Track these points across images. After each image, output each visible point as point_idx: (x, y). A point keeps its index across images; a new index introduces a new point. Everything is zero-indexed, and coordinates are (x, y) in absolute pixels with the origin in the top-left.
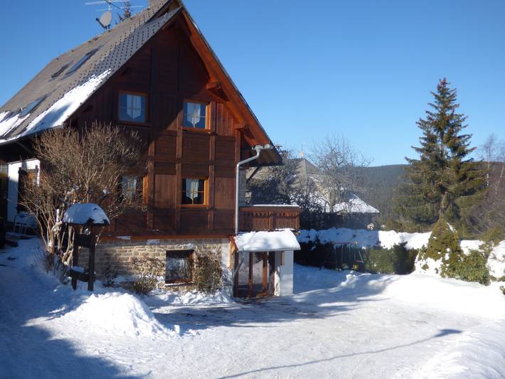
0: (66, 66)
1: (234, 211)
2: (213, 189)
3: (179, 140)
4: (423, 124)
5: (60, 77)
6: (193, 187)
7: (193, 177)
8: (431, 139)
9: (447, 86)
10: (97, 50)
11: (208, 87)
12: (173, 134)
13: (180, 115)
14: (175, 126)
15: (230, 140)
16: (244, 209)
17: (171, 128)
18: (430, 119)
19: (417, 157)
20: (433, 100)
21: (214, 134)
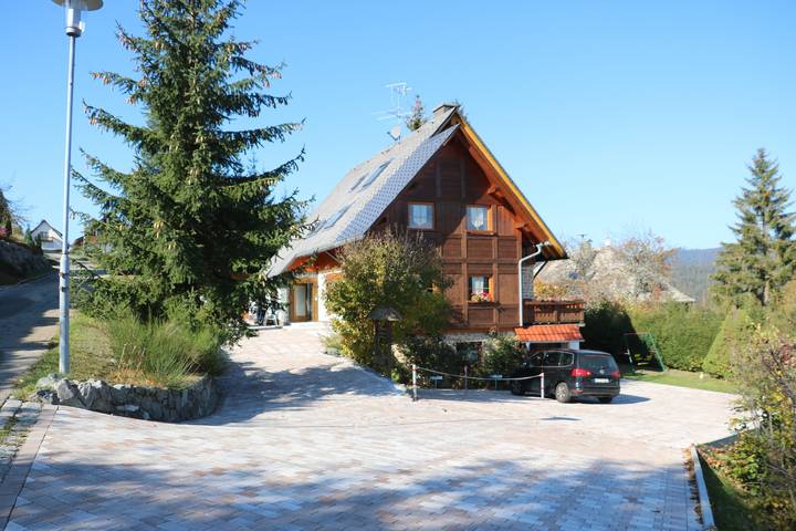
0: (362, 179)
1: (518, 305)
2: (498, 286)
3: (464, 242)
4: (739, 203)
5: (357, 190)
6: (478, 285)
7: (478, 275)
8: (750, 220)
9: (766, 159)
10: (389, 163)
11: (489, 191)
12: (459, 238)
13: (463, 221)
14: (461, 230)
15: (513, 239)
16: (527, 303)
17: (456, 232)
18: (746, 196)
19: (733, 239)
20: (750, 176)
21: (496, 235)
